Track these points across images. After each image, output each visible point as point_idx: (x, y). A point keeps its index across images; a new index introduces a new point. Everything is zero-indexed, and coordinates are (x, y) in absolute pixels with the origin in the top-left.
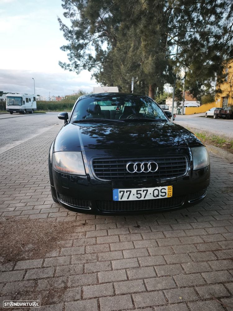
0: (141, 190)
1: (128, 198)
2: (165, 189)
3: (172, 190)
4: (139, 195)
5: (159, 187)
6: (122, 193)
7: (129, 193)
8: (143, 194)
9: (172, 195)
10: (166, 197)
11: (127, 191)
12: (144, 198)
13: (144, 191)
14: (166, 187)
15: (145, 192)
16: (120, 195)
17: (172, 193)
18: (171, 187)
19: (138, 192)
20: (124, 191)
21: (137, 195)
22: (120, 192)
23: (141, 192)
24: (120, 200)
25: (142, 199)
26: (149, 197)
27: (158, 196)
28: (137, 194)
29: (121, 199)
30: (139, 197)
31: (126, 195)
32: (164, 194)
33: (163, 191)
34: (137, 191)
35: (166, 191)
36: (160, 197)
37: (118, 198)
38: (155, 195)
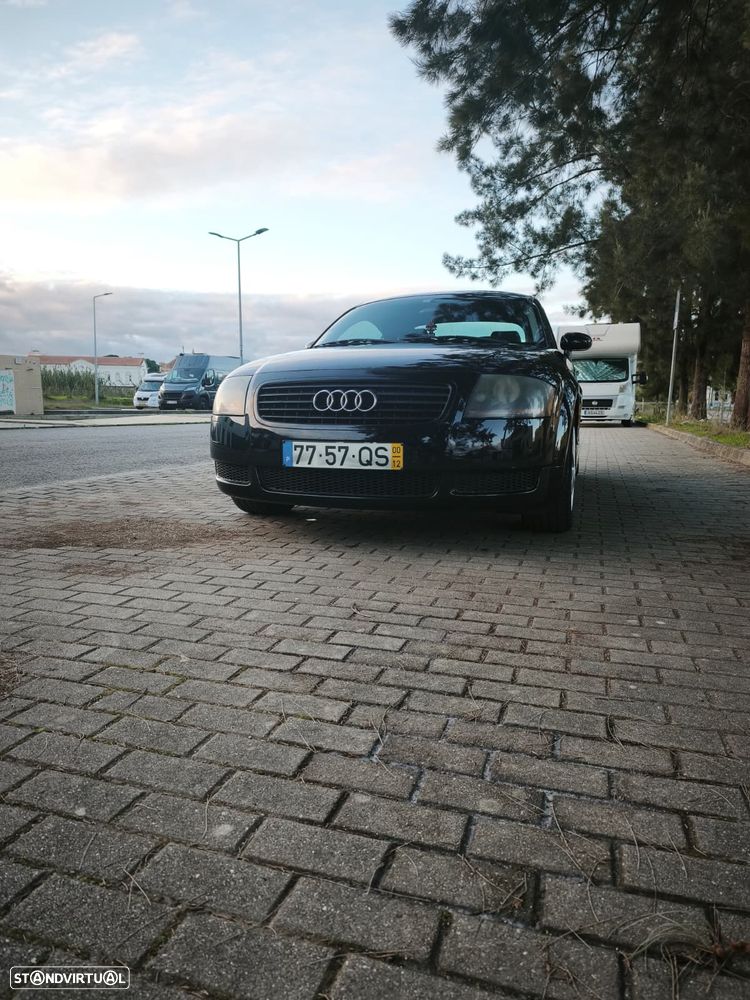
0: (334, 447)
1: (309, 463)
2: (386, 450)
3: (401, 454)
4: (331, 456)
5: (372, 442)
6: (299, 449)
7: (311, 450)
8: (339, 455)
9: (401, 465)
10: (389, 467)
11: (308, 447)
12: (342, 464)
13: (340, 448)
14: (388, 446)
15: (343, 451)
16: (296, 453)
17: (401, 459)
18: (399, 445)
19: (330, 450)
20: (302, 447)
21: (327, 458)
22: (296, 447)
23: (335, 451)
24: (295, 465)
25: (337, 466)
26: (351, 464)
27: (369, 463)
28: (327, 454)
29: (297, 463)
30: (331, 461)
31: (307, 454)
32: (383, 461)
33: (380, 452)
34: (327, 448)
35: (389, 454)
36: (374, 467)
37: (291, 461)
38: (364, 461)
